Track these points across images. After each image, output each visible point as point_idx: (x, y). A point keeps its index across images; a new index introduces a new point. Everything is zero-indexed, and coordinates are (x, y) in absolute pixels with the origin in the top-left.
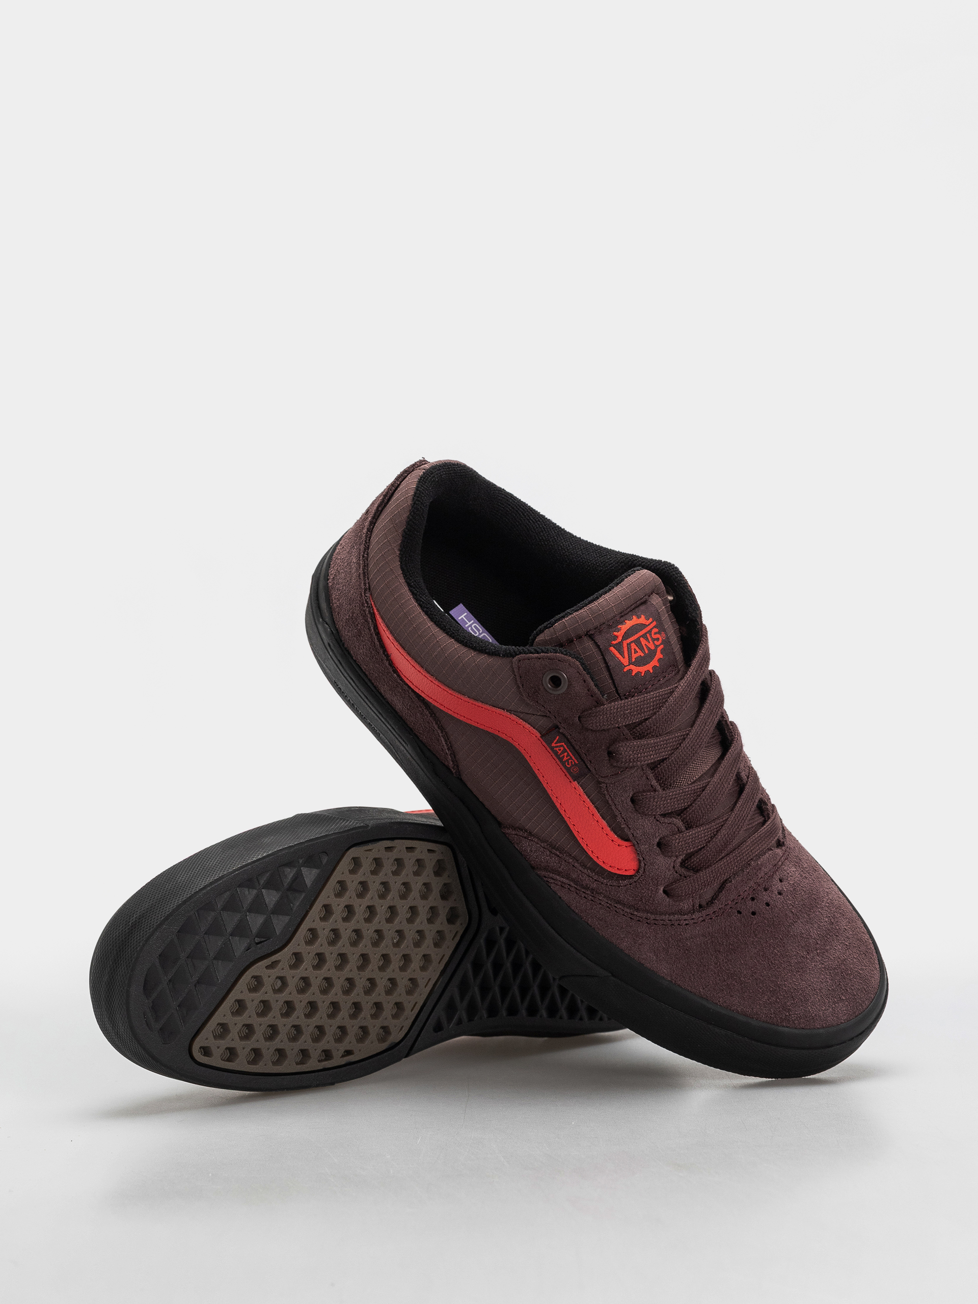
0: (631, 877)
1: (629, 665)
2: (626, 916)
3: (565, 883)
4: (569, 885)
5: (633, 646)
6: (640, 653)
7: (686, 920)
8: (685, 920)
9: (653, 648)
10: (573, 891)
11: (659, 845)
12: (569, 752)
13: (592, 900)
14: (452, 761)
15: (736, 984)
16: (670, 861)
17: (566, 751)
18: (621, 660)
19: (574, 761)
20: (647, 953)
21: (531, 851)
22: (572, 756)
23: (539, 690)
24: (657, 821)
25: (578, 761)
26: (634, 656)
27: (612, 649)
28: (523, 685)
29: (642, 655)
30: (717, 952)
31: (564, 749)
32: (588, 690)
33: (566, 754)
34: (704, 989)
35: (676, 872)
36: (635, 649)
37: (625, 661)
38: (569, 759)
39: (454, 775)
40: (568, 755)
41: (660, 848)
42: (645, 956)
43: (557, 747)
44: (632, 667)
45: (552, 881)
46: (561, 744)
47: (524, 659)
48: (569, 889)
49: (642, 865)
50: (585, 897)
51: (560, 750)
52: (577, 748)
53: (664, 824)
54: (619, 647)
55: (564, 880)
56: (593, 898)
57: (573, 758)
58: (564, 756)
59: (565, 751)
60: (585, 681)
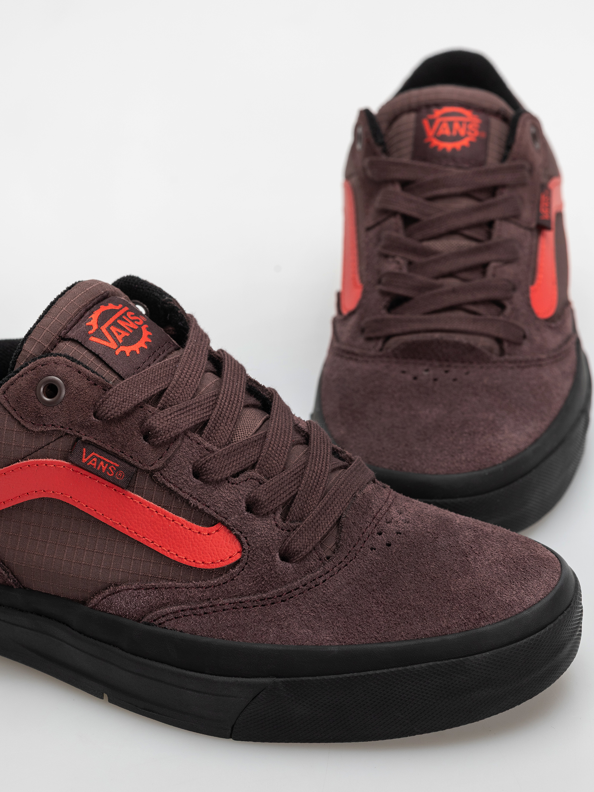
0: (238, 562)
1: (119, 347)
2: (257, 606)
3: (177, 612)
4: (182, 611)
5: (113, 329)
6: (124, 334)
7: (321, 577)
8: (319, 577)
9: (136, 327)
10: (190, 615)
11: (249, 509)
12: (105, 459)
13: (214, 612)
14: (4, 570)
15: (409, 611)
16: (270, 521)
17: (101, 460)
18: (108, 345)
19: (115, 466)
20: (299, 631)
21: (127, 603)
22: (108, 461)
23: (39, 409)
24: (233, 484)
25: (118, 464)
26: (120, 338)
27: (92, 339)
28: (21, 417)
29: (128, 335)
30: (372, 593)
31: (98, 458)
32: (88, 380)
33: (102, 463)
34: (378, 633)
35: (283, 530)
36: (117, 332)
37: (113, 345)
38: (108, 467)
39: (15, 587)
40: (105, 463)
41: (251, 512)
42: (299, 636)
43: (89, 460)
44: (122, 348)
45: (164, 619)
46: (91, 455)
47: (8, 388)
48: (184, 616)
49: (243, 540)
50: (205, 613)
51: (94, 462)
52: (109, 448)
53: (241, 484)
54: (99, 334)
55: (175, 608)
56: (213, 608)
57: (112, 463)
58: (101, 467)
59: (99, 460)
60: (79, 372)
